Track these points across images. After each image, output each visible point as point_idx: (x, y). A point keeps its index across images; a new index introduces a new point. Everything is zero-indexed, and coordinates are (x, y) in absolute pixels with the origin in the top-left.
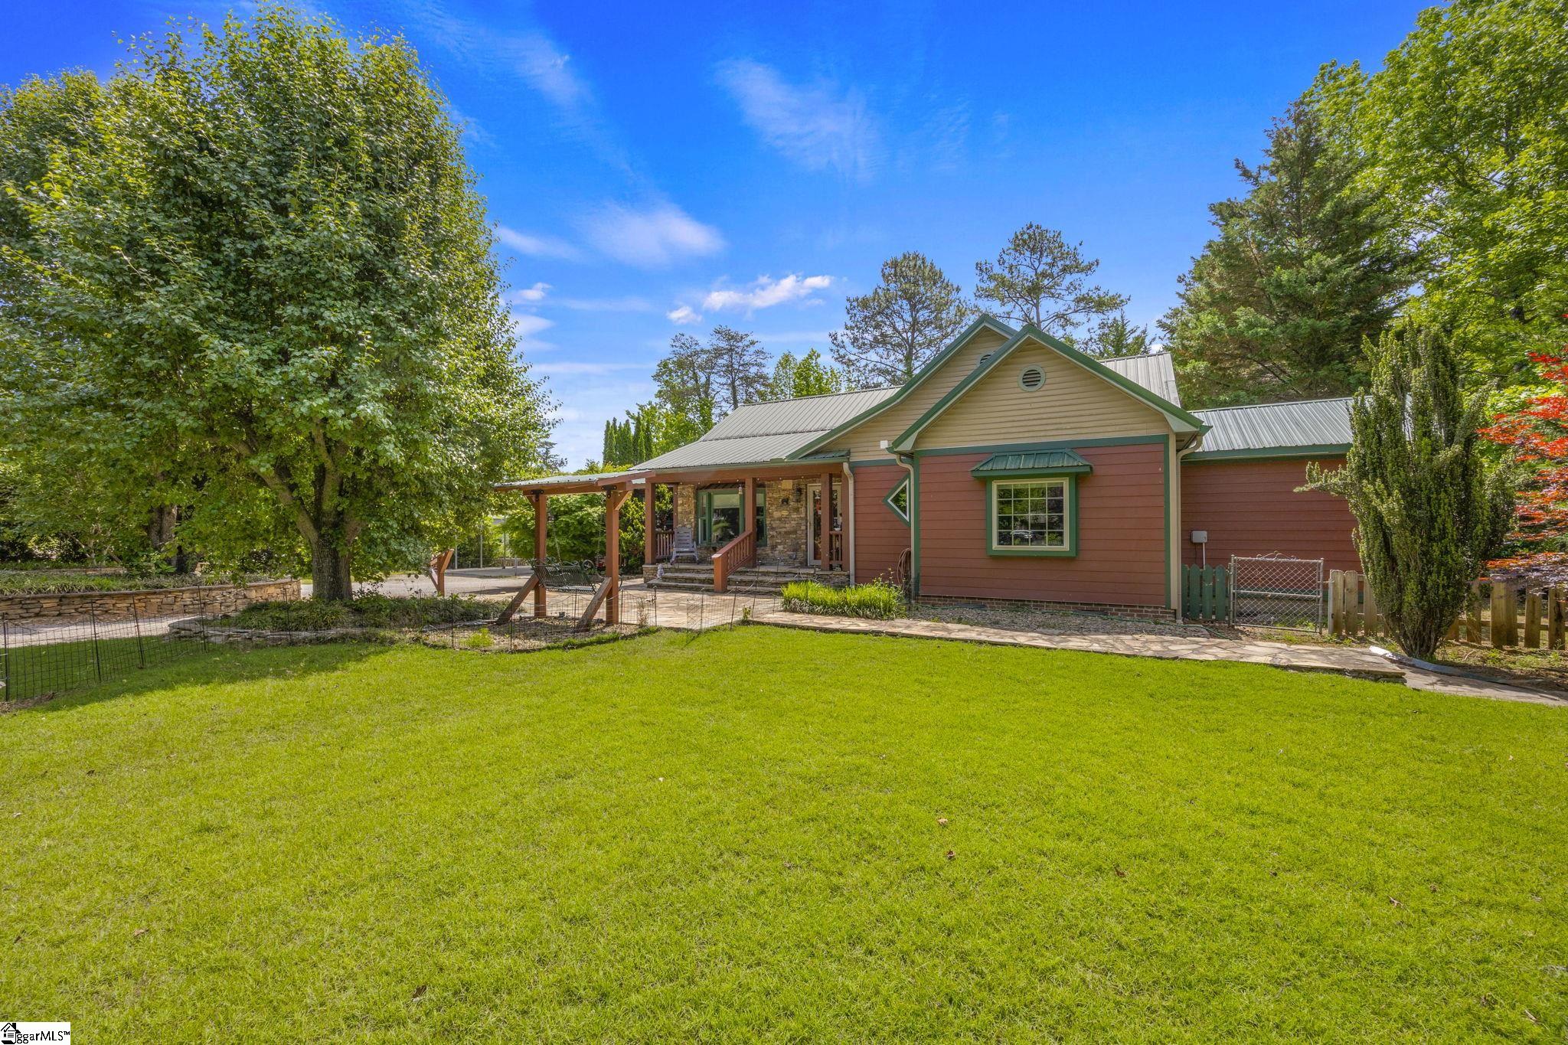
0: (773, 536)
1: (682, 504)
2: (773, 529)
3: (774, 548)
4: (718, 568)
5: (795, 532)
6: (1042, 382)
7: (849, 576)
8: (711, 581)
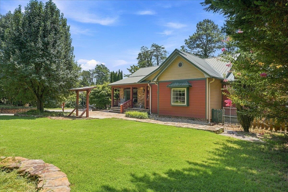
0: (139, 101)
1: (121, 93)
2: (139, 99)
3: (139, 103)
4: (121, 107)
5: (143, 100)
6: (182, 65)
7: (150, 110)
8: (120, 111)
